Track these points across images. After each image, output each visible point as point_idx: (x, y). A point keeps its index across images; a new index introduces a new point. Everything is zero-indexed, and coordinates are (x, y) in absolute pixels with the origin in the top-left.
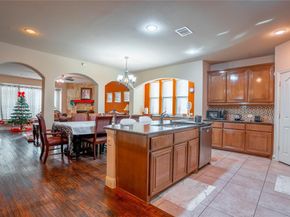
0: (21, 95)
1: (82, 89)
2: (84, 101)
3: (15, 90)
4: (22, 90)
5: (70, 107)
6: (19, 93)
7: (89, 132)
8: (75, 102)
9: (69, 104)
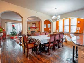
0: (13, 26)
1: (32, 24)
2: (33, 28)
3: (12, 24)
4: (14, 24)
5: (29, 30)
6: (13, 25)
7: (47, 42)
8: (30, 28)
9: (28, 29)
